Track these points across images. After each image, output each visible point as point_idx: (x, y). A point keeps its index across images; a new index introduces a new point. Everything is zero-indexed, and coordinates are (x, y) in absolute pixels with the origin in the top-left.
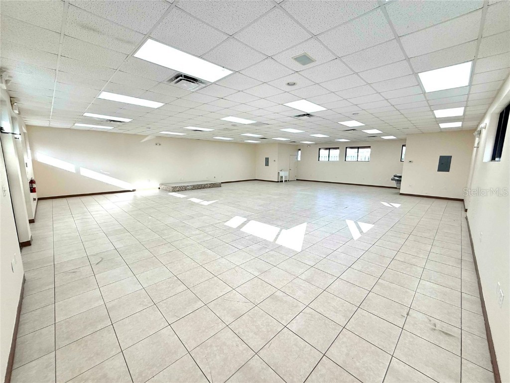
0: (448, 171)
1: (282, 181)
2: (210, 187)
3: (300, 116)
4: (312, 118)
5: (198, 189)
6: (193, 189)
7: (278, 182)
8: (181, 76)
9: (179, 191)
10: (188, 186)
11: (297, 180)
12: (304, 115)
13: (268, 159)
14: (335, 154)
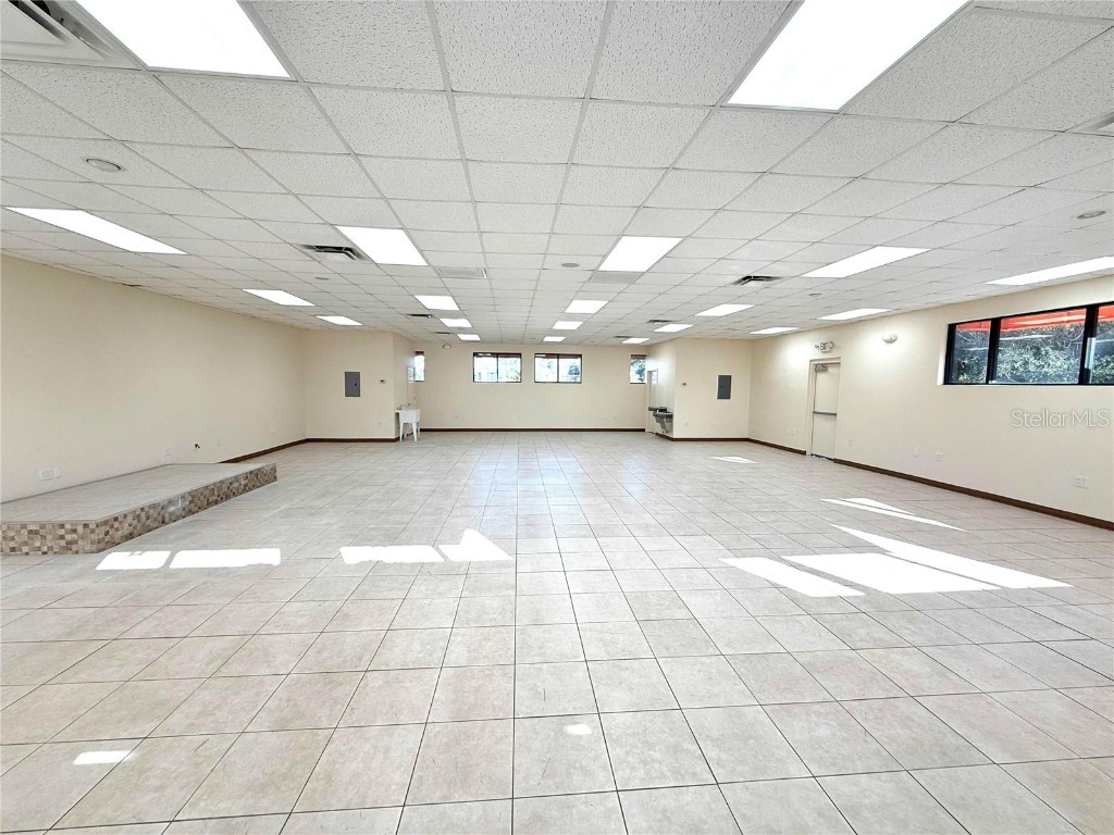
0: (729, 398)
3: (321, 248)
4: (357, 261)
5: (209, 504)
6: (191, 512)
7: (397, 439)
9: (130, 536)
10: (171, 502)
13: (357, 375)
14: (510, 367)
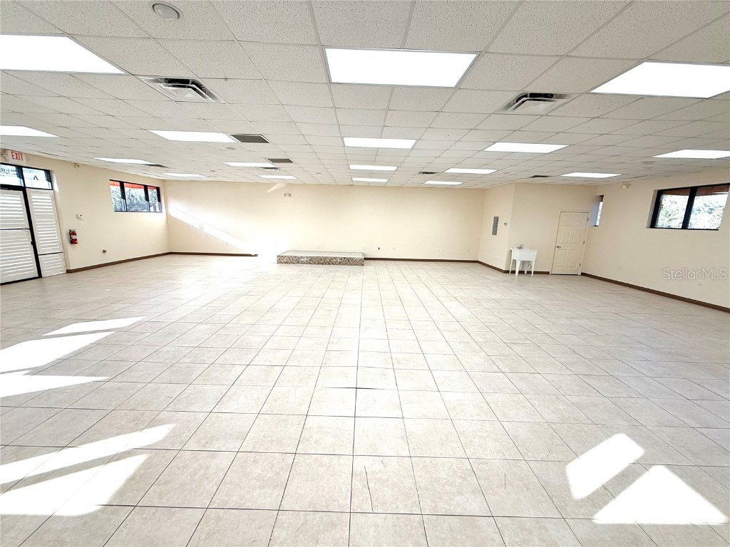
1: (514, 272)
2: (340, 263)
5: (319, 263)
6: (310, 263)
7: (507, 272)
9: (286, 263)
10: (302, 257)
11: (583, 274)
13: (498, 219)
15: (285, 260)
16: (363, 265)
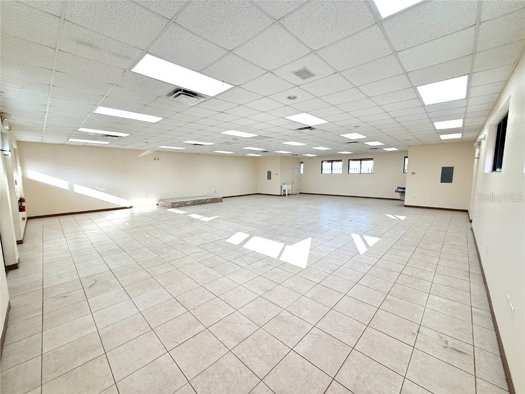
0: (452, 182)
1: (285, 195)
2: (210, 202)
3: (301, 129)
4: (313, 131)
5: (198, 204)
6: (193, 205)
7: (281, 195)
8: (180, 90)
9: (178, 207)
10: (188, 202)
11: (300, 193)
12: (306, 128)
13: (270, 172)
14: (338, 166)
15: (177, 205)
16: (222, 201)
